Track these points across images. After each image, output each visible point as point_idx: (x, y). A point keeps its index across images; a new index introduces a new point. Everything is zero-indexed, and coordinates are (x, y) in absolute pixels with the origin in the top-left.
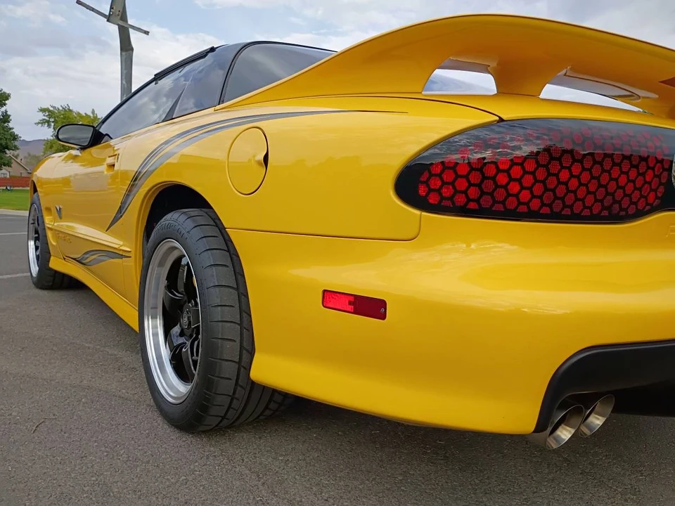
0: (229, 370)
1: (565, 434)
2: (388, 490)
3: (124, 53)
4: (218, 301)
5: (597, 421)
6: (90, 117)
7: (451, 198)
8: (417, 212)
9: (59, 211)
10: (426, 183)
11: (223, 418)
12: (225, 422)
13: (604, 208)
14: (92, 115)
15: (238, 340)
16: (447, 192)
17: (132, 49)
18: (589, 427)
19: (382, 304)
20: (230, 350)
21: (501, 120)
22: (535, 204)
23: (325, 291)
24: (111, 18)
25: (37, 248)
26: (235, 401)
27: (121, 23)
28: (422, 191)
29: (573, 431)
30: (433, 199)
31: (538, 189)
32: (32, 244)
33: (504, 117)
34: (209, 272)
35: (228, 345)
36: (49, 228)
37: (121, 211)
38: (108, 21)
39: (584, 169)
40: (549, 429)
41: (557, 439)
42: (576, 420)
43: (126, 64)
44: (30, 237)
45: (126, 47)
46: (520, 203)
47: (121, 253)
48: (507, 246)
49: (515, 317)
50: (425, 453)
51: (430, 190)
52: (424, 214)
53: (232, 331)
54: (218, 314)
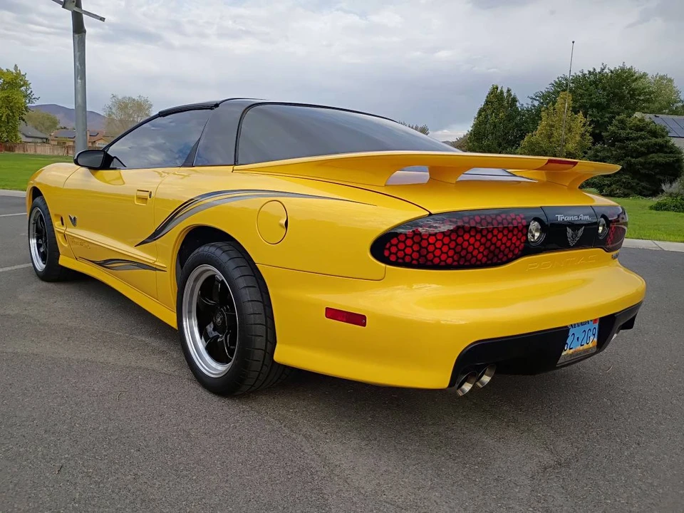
0: (259, 355)
1: (467, 387)
2: (363, 426)
3: (76, 36)
4: (251, 311)
5: (486, 379)
6: (12, 73)
7: (403, 258)
8: (383, 265)
9: (74, 221)
10: (389, 249)
11: (252, 386)
12: (253, 388)
13: (488, 260)
14: (14, 71)
15: (265, 336)
16: (400, 254)
17: (85, 32)
18: (482, 383)
19: (364, 317)
20: (260, 343)
21: (430, 214)
22: (450, 261)
23: (327, 308)
24: (67, 5)
25: (39, 246)
26: (261, 375)
27: (76, 9)
28: (386, 253)
29: (471, 385)
30: (393, 258)
31: (451, 253)
32: (33, 242)
33: (433, 212)
34: (243, 291)
35: (259, 339)
36: (59, 232)
37: (155, 235)
38: (63, 7)
39: (476, 240)
40: (457, 385)
41: (463, 391)
42: (473, 380)
43: (79, 47)
44: (31, 235)
45: (79, 29)
46: (441, 261)
47: (155, 267)
48: (434, 286)
49: (438, 327)
50: (385, 403)
51: (391, 253)
52: (388, 266)
53: (260, 330)
54: (252, 319)
